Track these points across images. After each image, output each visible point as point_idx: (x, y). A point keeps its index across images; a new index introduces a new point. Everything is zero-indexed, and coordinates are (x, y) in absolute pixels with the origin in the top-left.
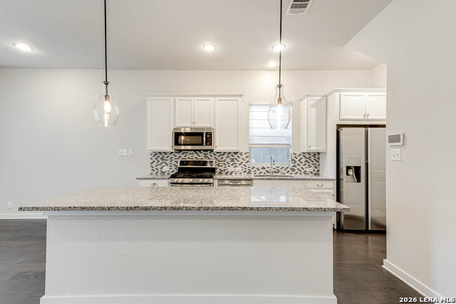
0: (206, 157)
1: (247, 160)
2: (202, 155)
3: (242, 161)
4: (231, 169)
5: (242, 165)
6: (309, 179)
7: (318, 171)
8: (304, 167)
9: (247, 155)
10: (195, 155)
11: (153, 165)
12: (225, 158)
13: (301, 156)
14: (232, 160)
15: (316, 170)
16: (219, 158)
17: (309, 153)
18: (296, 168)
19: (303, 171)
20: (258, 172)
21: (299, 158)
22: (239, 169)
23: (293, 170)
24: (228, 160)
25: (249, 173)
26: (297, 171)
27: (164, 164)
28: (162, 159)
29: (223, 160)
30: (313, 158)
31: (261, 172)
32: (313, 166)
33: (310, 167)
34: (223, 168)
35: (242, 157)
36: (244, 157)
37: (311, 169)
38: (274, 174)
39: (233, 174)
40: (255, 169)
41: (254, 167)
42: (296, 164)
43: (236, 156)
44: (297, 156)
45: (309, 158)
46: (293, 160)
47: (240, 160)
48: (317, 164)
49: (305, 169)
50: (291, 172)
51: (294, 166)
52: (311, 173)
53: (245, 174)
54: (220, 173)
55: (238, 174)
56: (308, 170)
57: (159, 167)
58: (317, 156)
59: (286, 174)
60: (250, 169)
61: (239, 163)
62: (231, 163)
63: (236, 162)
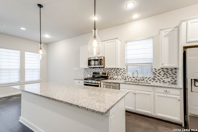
1: (124, 72)
2: (102, 70)
3: (121, 73)
4: (115, 77)
5: (121, 75)
6: (157, 86)
7: (176, 81)
8: (162, 78)
9: (124, 69)
10: (100, 70)
12: (112, 71)
13: (160, 71)
14: (116, 72)
15: (174, 80)
16: (110, 71)
17: (167, 69)
18: (156, 78)
19: (162, 80)
20: (130, 79)
21: (159, 72)
22: (120, 77)
23: (154, 79)
24: (114, 72)
25: (125, 79)
26: (157, 80)
27: (88, 74)
28: (87, 71)
29: (112, 72)
30: (170, 72)
31: (132, 80)
32: (170, 78)
33: (168, 78)
34: (112, 77)
35: (121, 71)
36: (122, 71)
37: (169, 79)
38: (140, 81)
39: (117, 79)
40: (128, 78)
41: (128, 77)
42: (156, 76)
43: (118, 70)
44: (157, 70)
45: (167, 72)
46: (154, 73)
47: (121, 72)
48: (174, 76)
49: (164, 79)
50: (152, 80)
51: (155, 77)
52: (169, 82)
53: (123, 80)
54: (110, 79)
55: (119, 80)
56: (166, 80)
57: (86, 75)
58: (174, 71)
59: (149, 82)
60: (126, 77)
61: (119, 74)
62: (116, 74)
63: (118, 73)
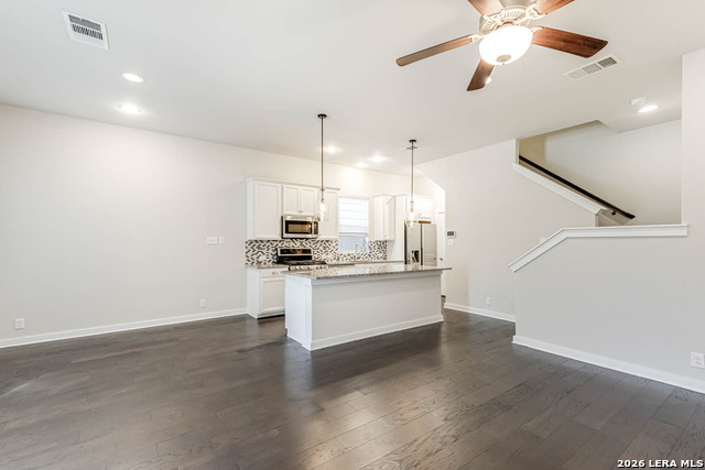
0: (301, 244)
1: (336, 247)
2: (298, 243)
5: (332, 253)
7: (386, 256)
8: (377, 253)
9: (337, 243)
10: (292, 244)
11: (249, 254)
12: (318, 246)
13: (375, 244)
14: (325, 248)
17: (380, 241)
19: (376, 256)
20: (345, 259)
24: (321, 248)
26: (372, 256)
27: (260, 253)
28: (258, 247)
32: (382, 252)
36: (334, 244)
41: (342, 254)
42: (371, 251)
43: (327, 244)
44: (372, 243)
45: (380, 245)
46: (369, 247)
47: (331, 248)
48: (385, 250)
50: (369, 257)
52: (382, 257)
56: (380, 255)
57: (255, 257)
58: (385, 244)
60: (339, 256)
61: (330, 251)
62: (324, 251)
63: (328, 249)
